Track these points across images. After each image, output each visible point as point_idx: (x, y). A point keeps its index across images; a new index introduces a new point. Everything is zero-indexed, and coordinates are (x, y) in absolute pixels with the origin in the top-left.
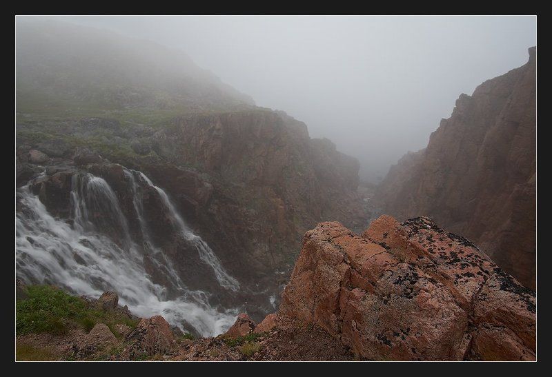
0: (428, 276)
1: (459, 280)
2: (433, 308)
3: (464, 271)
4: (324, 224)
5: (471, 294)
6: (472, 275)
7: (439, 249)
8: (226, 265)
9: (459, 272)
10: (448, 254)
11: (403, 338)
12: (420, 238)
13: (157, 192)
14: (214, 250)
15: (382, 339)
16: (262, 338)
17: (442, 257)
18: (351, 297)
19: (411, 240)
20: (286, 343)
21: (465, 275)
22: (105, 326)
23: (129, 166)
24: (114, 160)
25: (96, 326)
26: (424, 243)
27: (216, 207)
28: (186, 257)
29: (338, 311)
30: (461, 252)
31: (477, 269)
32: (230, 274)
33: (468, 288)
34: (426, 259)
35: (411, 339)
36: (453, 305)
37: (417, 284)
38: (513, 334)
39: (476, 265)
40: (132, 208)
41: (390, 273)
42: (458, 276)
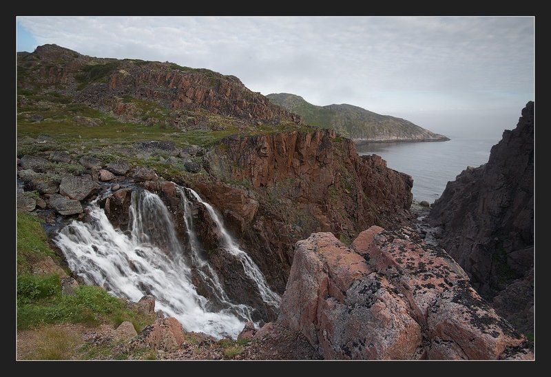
0: (392, 286)
1: (417, 291)
2: (385, 318)
3: (427, 282)
4: (317, 235)
5: (426, 305)
6: (433, 287)
7: (408, 260)
8: (269, 281)
9: (420, 283)
10: (416, 265)
11: (360, 349)
12: (392, 248)
13: (205, 208)
14: (259, 266)
15: (345, 349)
16: (250, 343)
17: (408, 267)
18: (325, 306)
19: (383, 249)
20: (268, 349)
21: (425, 286)
22: (131, 324)
23: (181, 183)
24: (168, 178)
25: (123, 324)
26: (395, 253)
27: (261, 223)
28: (230, 270)
29: (316, 321)
30: (431, 263)
31: (441, 281)
32: (273, 290)
33: (425, 299)
34: (393, 270)
35: (367, 351)
36: (405, 316)
37: (376, 294)
38: (459, 350)
39: (442, 277)
40: (182, 222)
41: (358, 282)
42: (417, 286)
